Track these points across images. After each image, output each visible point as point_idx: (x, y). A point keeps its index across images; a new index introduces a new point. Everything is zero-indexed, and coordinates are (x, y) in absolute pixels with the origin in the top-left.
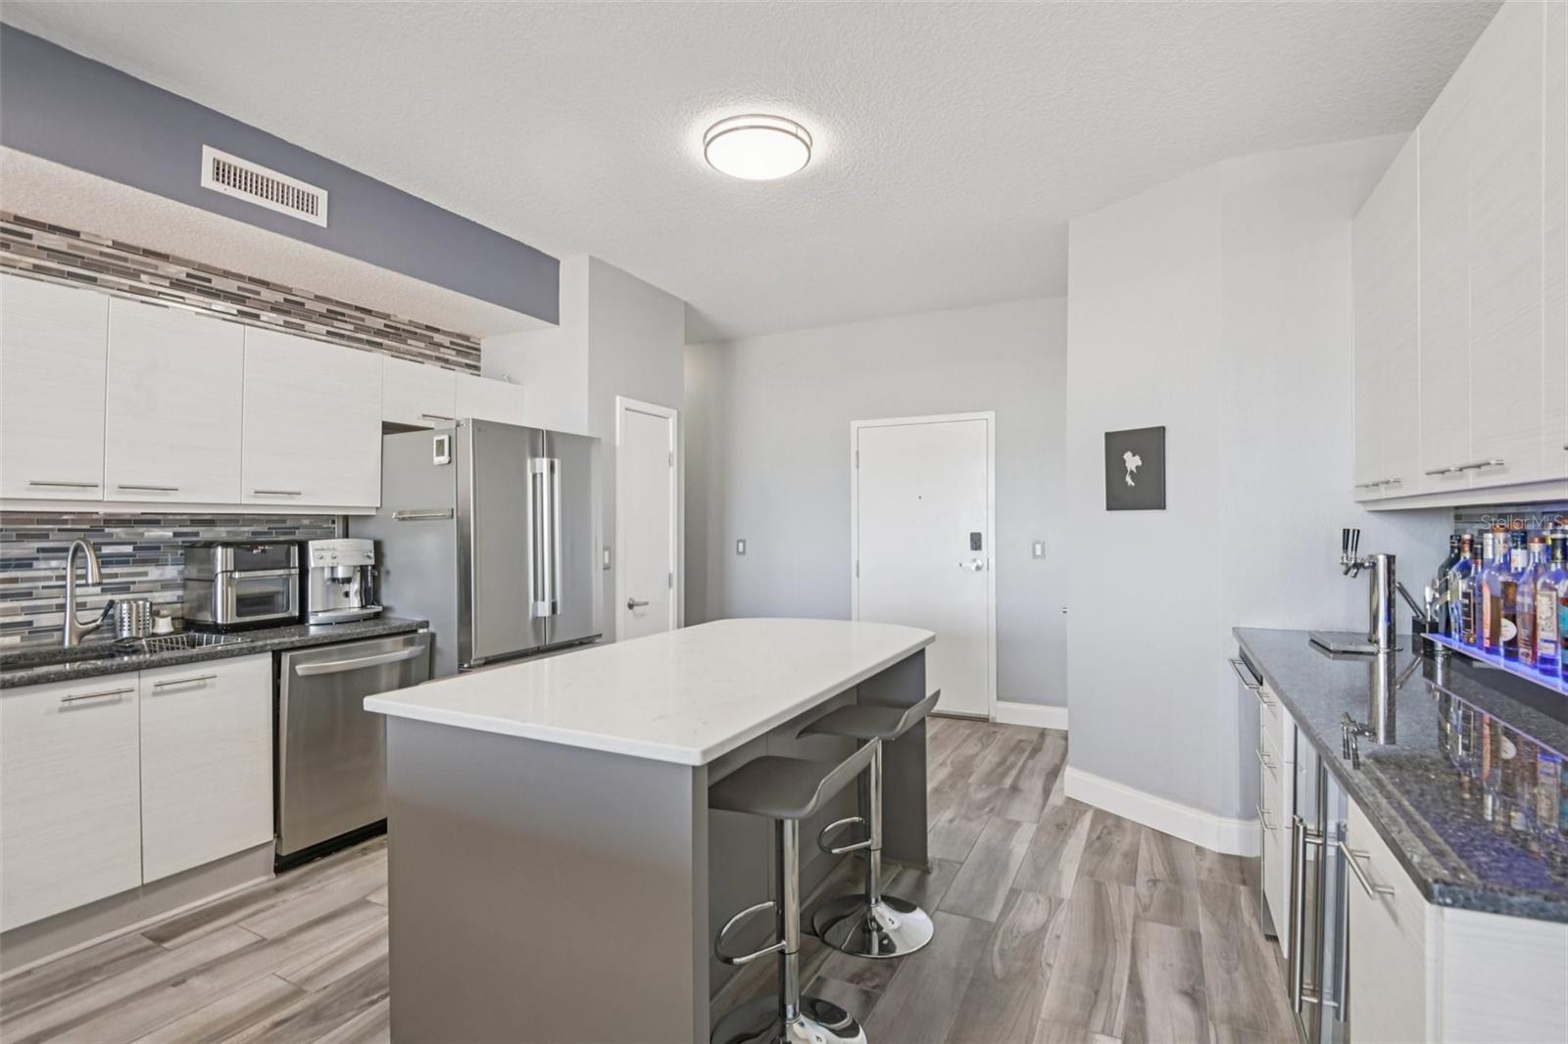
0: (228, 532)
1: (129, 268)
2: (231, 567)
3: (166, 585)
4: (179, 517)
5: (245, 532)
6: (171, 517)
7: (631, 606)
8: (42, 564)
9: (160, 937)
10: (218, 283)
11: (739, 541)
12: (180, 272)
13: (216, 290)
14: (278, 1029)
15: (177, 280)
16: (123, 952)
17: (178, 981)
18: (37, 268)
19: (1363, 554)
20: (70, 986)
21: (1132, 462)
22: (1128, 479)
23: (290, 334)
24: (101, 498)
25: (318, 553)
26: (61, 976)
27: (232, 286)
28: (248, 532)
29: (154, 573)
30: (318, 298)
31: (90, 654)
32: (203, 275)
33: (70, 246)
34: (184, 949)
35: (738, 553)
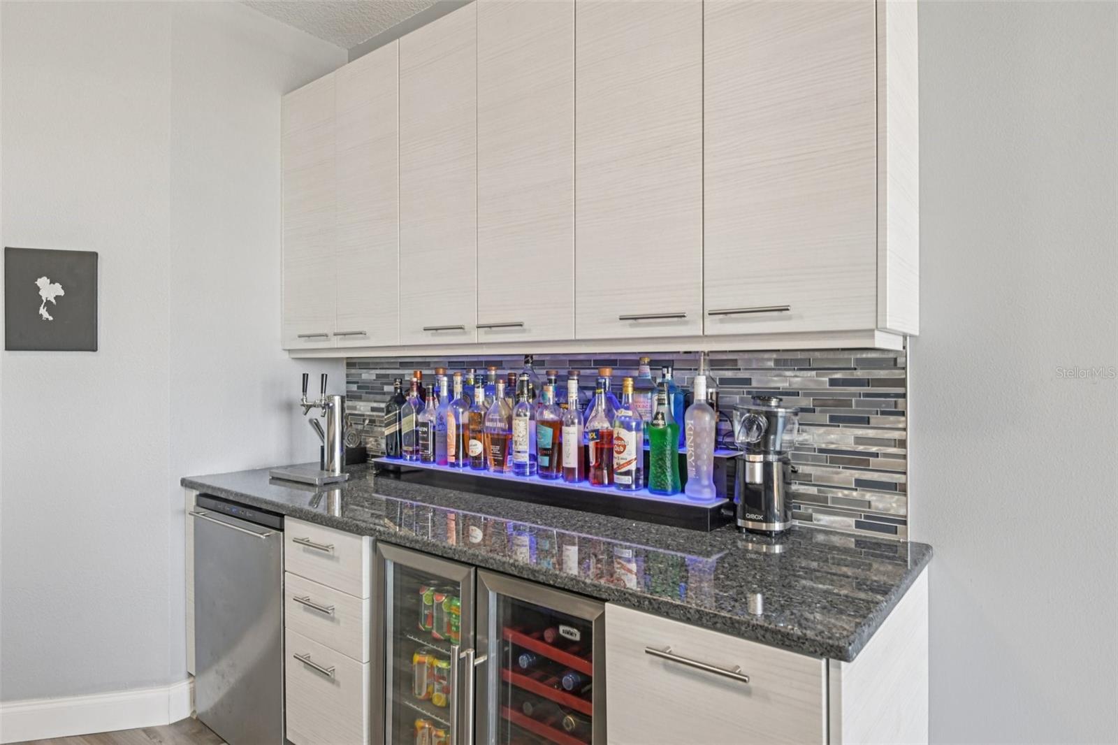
21: (49, 290)
22: (43, 311)
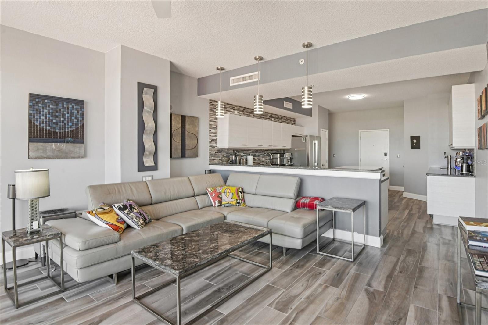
7: (322, 165)
11: (334, 154)
19: (446, 155)
21: (415, 141)
22: (414, 144)
25: (286, 155)
28: (281, 152)
35: (334, 157)
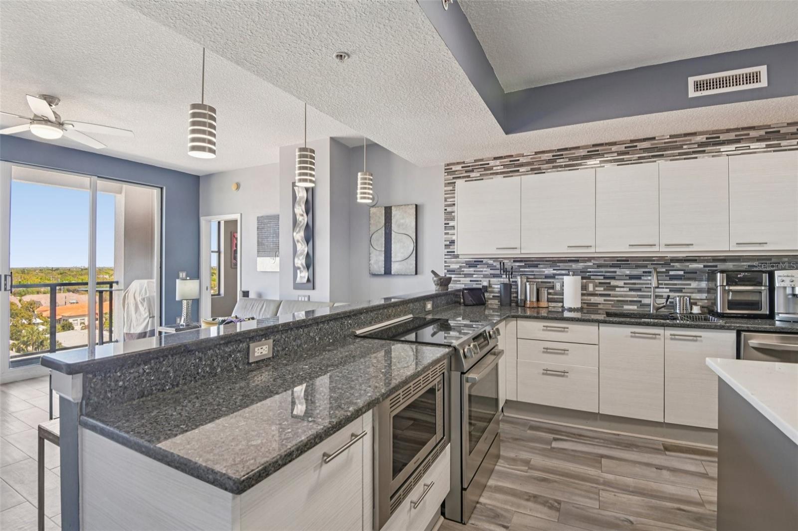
0: (734, 265)
1: (678, 145)
2: (725, 284)
3: (700, 291)
4: (706, 258)
5: (744, 265)
6: (702, 258)
8: (645, 278)
9: (667, 448)
10: (723, 137)
12: (702, 138)
13: (723, 141)
14: (678, 511)
15: (701, 143)
16: (650, 446)
17: (659, 468)
18: (640, 158)
20: (626, 447)
23: (770, 151)
24: (658, 250)
25: (780, 278)
26: (626, 442)
27: (732, 136)
28: (746, 265)
29: (694, 284)
30: (789, 124)
31: (659, 317)
32: (714, 136)
33: (652, 144)
34: (671, 458)
